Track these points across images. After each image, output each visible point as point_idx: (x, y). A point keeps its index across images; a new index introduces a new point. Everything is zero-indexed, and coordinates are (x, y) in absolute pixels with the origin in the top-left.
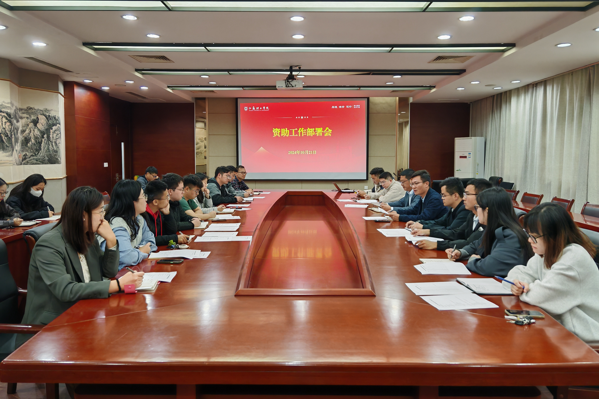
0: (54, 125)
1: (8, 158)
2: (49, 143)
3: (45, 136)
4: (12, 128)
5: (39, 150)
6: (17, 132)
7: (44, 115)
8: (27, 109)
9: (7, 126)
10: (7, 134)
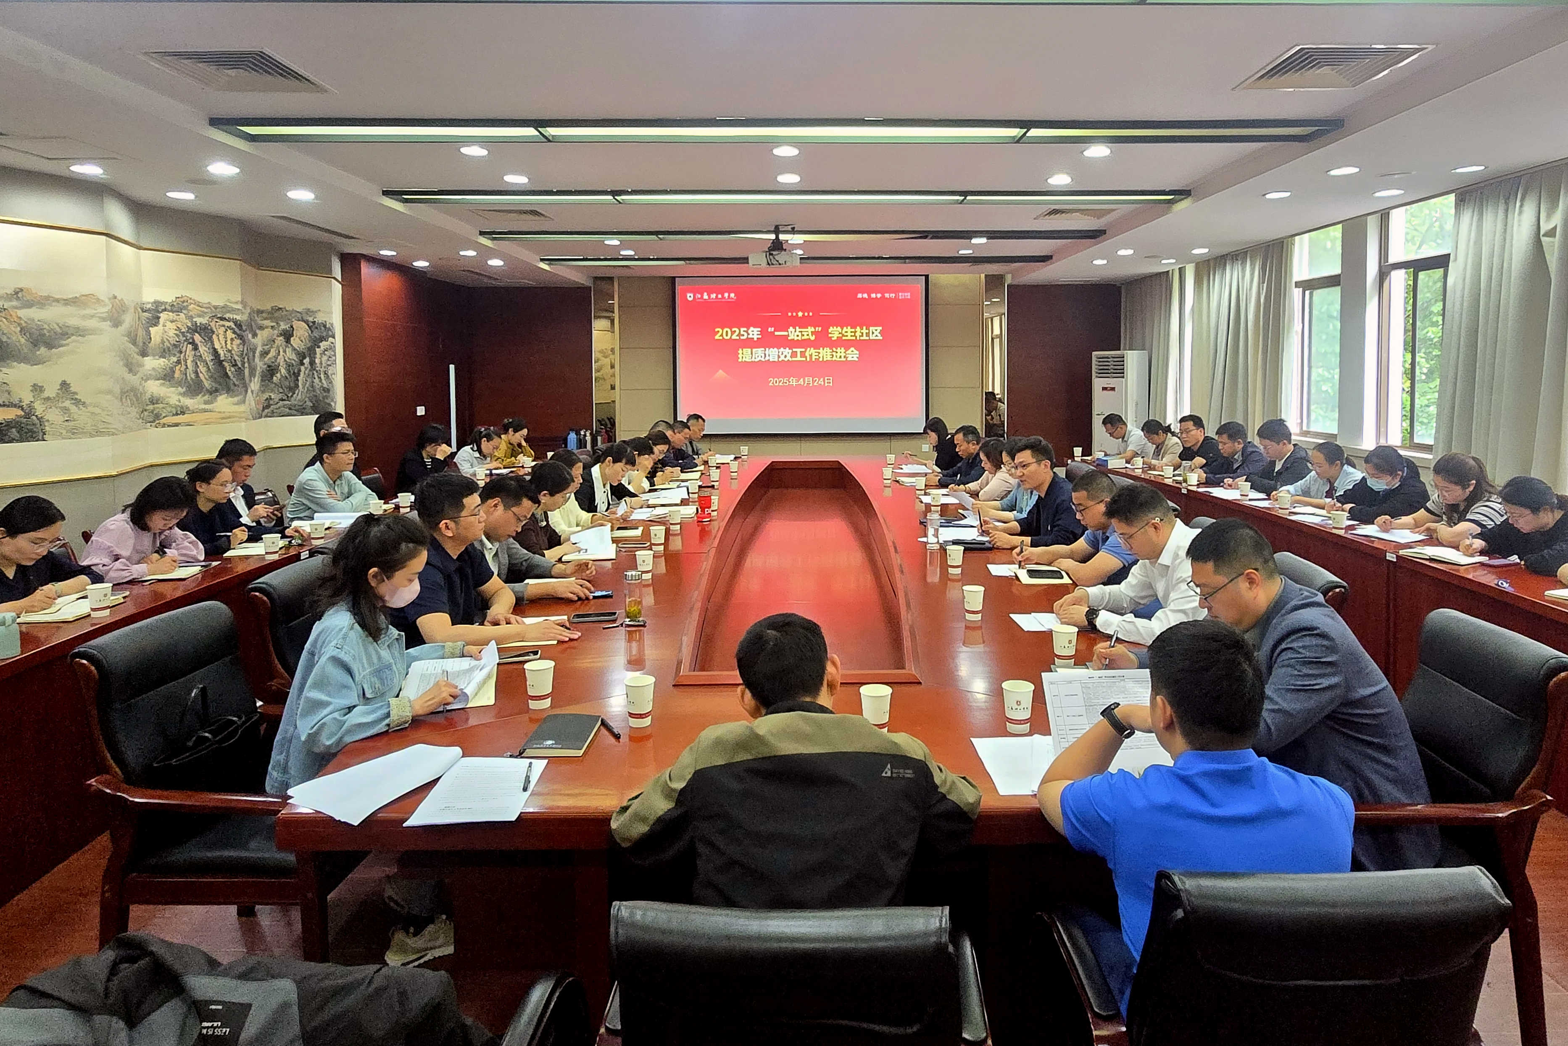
0: (322, 339)
1: (237, 408)
2: (313, 374)
3: (307, 361)
4: (245, 349)
5: (293, 388)
6: (254, 356)
7: (305, 322)
8: (272, 309)
9: (236, 346)
10: (235, 361)
